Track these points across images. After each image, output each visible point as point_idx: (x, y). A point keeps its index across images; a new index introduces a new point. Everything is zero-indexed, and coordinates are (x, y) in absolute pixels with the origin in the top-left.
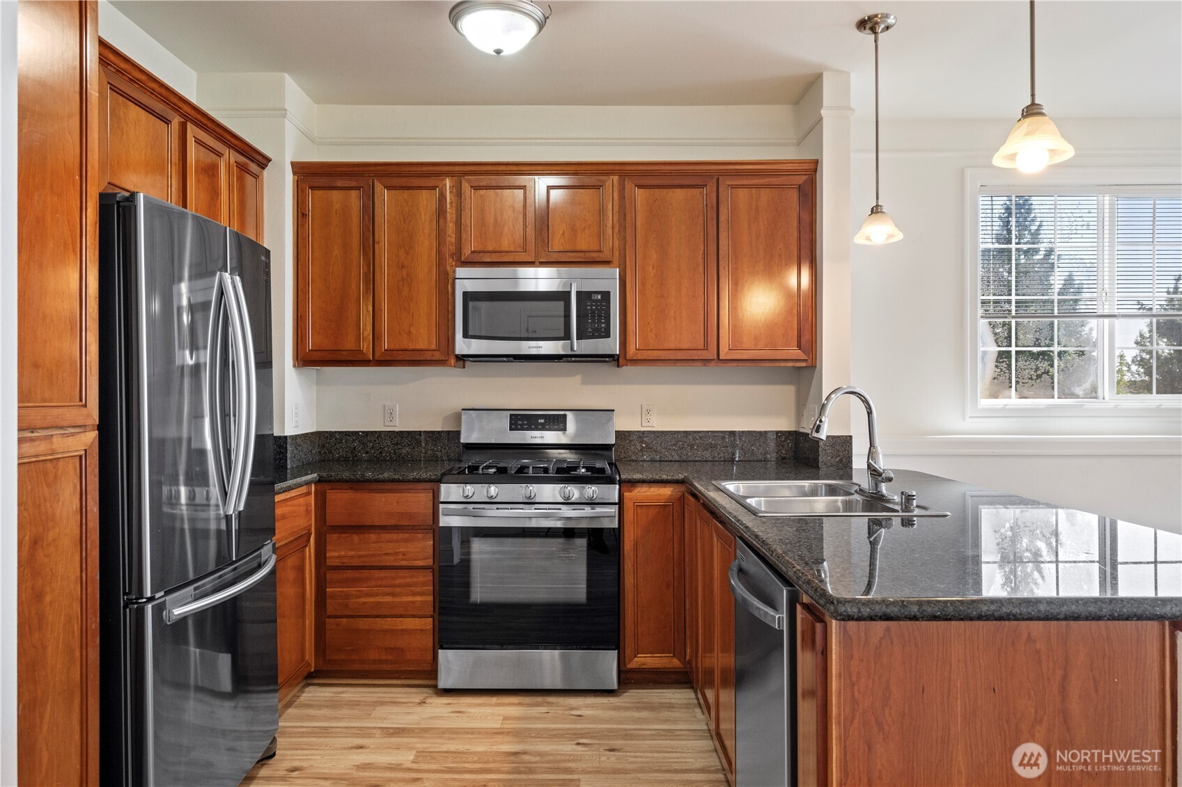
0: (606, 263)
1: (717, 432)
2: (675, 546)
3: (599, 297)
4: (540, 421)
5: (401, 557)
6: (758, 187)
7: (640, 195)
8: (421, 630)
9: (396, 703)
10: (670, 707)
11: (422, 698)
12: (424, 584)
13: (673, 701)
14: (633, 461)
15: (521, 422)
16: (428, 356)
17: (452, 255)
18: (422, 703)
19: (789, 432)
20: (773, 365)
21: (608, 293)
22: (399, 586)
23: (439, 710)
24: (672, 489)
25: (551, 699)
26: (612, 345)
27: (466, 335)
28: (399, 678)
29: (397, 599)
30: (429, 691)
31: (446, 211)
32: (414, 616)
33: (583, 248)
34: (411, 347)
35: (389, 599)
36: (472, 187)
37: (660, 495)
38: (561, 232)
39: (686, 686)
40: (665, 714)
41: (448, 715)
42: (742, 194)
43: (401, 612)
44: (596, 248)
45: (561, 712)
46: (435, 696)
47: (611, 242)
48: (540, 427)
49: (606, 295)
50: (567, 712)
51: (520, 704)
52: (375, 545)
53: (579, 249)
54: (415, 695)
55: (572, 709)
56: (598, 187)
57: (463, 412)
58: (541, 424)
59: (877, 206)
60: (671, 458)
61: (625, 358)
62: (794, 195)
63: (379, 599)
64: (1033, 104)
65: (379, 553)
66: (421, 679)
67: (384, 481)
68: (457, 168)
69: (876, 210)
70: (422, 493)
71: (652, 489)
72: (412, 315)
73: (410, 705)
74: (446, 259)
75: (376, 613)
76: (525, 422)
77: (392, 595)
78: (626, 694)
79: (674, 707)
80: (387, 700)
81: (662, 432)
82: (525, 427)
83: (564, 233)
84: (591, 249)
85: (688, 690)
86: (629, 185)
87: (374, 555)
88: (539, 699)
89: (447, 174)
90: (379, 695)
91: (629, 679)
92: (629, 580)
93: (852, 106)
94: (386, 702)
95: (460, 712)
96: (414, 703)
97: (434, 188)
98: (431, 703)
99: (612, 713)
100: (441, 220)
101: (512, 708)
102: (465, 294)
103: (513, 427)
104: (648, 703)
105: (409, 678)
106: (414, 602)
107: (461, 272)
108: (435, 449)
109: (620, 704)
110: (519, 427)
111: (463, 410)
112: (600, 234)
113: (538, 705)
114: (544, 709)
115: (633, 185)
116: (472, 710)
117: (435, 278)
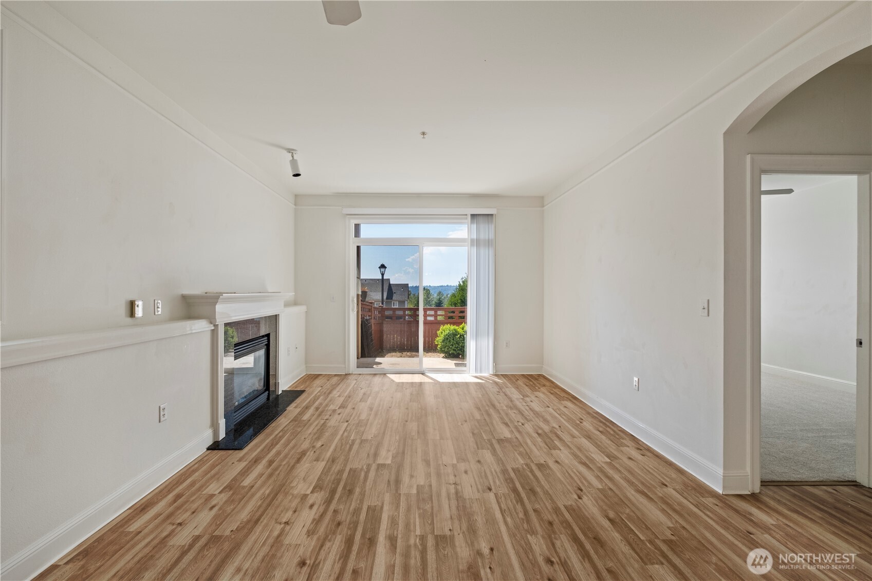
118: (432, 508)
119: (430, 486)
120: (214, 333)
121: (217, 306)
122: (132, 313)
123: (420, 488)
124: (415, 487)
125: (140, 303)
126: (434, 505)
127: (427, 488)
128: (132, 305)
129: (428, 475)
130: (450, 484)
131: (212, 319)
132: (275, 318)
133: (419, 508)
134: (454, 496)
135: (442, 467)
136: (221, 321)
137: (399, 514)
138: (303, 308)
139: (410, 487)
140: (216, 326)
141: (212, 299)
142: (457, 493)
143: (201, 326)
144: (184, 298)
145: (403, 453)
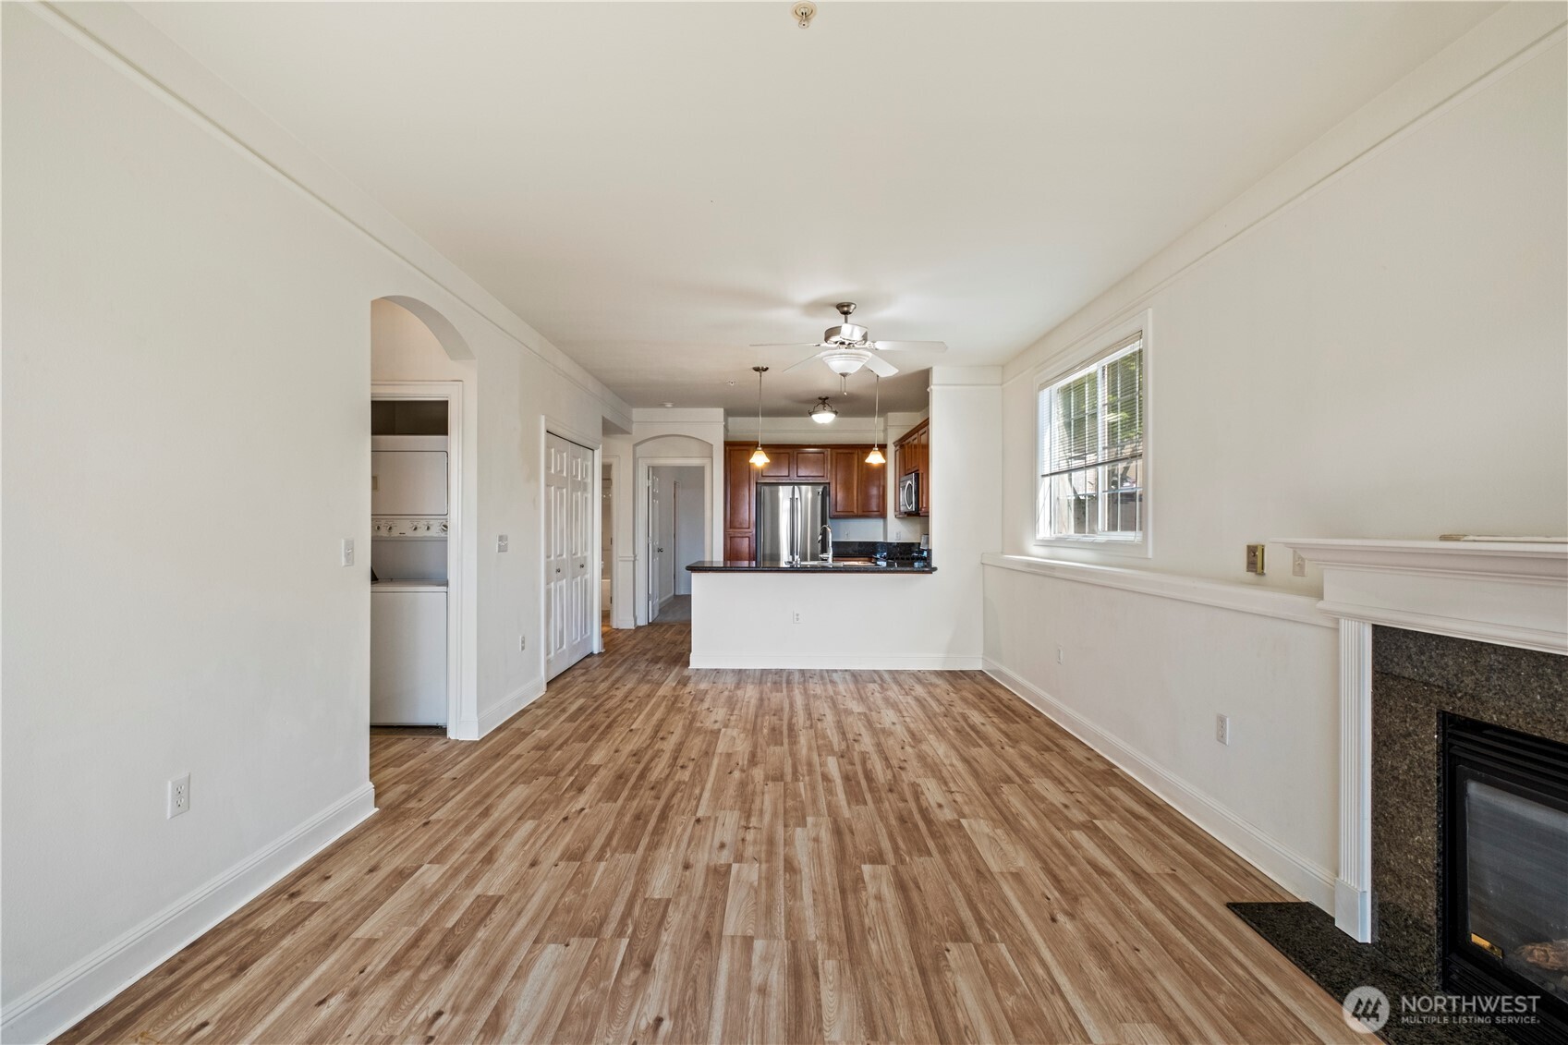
118: (785, 802)
119: (786, 826)
123: (802, 823)
124: (809, 825)
126: (782, 805)
127: (791, 823)
129: (788, 842)
130: (755, 828)
133: (802, 802)
134: (753, 813)
135: (763, 855)
137: (826, 799)
139: (816, 825)
142: (748, 817)
145: (843, 892)
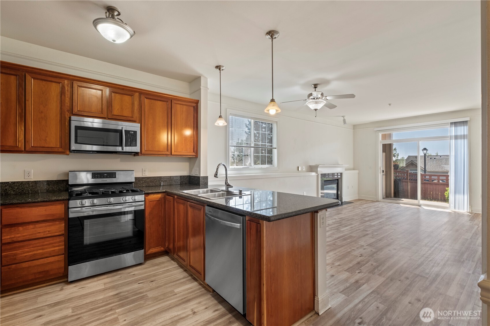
0: (134, 121)
1: (167, 176)
2: (162, 212)
3: (133, 133)
4: (105, 175)
5: (47, 232)
6: (183, 105)
7: (146, 101)
8: (58, 261)
9: (47, 293)
10: (163, 263)
11: (60, 288)
12: (60, 242)
13: (163, 261)
14: (140, 187)
15: (97, 176)
16: (56, 150)
17: (68, 111)
18: (62, 290)
19: (188, 176)
20: (181, 156)
21: (136, 132)
22: (46, 245)
23: (71, 290)
24: (161, 195)
25: (119, 272)
26: (137, 149)
27: (76, 142)
28: (44, 283)
29: (44, 251)
30: (62, 284)
31: (65, 93)
32: (54, 256)
33: (126, 115)
34: (46, 146)
35: (41, 251)
36: (78, 86)
37: (158, 197)
38: (117, 109)
39: (165, 255)
40: (163, 265)
41: (77, 290)
42: (178, 106)
43: (48, 255)
44: (131, 116)
45: (126, 275)
46: (66, 285)
47: (136, 115)
48: (105, 177)
49: (135, 132)
50: (128, 275)
51: (107, 277)
52: (33, 230)
53: (124, 115)
54: (57, 288)
55: (130, 273)
56: (132, 96)
57: (69, 172)
58: (105, 176)
59: (221, 116)
60: (152, 185)
61: (141, 153)
62: (192, 108)
63: (35, 252)
64: (273, 99)
65: (35, 233)
66: (56, 280)
67: (38, 202)
68: (71, 77)
69: (220, 117)
70: (59, 205)
71: (155, 195)
72: (47, 133)
73: (55, 292)
74: (65, 112)
75: (34, 258)
76: (99, 175)
77: (43, 249)
78: (146, 263)
79: (164, 263)
80: (41, 294)
81: (150, 177)
82: (99, 177)
83: (118, 109)
84: (129, 116)
85: (166, 256)
86: (143, 97)
87: (32, 234)
88: (115, 273)
89: (66, 78)
90: (37, 293)
91: (148, 257)
92: (147, 225)
93: (208, 87)
94: (42, 295)
95: (83, 288)
96: (58, 290)
97: (59, 83)
98: (65, 289)
99: (145, 270)
100: (63, 96)
101: (105, 280)
102: (76, 126)
103: (93, 177)
104: (156, 264)
105: (49, 282)
106: (54, 250)
107: (73, 118)
108: (54, 187)
109: (146, 267)
110: (96, 177)
111: (69, 171)
112: (133, 111)
113: (116, 275)
114: (119, 276)
115: (144, 97)
116: (89, 285)
117: (59, 119)
120: (318, 176)
121: (318, 169)
122: (298, 170)
125: (300, 167)
128: (298, 167)
131: (317, 172)
132: (341, 174)
136: (319, 173)
138: (357, 171)
140: (318, 174)
141: (316, 167)
143: (314, 174)
144: (310, 166)
